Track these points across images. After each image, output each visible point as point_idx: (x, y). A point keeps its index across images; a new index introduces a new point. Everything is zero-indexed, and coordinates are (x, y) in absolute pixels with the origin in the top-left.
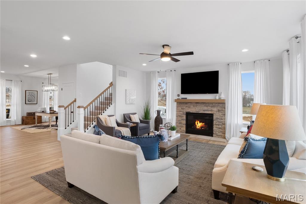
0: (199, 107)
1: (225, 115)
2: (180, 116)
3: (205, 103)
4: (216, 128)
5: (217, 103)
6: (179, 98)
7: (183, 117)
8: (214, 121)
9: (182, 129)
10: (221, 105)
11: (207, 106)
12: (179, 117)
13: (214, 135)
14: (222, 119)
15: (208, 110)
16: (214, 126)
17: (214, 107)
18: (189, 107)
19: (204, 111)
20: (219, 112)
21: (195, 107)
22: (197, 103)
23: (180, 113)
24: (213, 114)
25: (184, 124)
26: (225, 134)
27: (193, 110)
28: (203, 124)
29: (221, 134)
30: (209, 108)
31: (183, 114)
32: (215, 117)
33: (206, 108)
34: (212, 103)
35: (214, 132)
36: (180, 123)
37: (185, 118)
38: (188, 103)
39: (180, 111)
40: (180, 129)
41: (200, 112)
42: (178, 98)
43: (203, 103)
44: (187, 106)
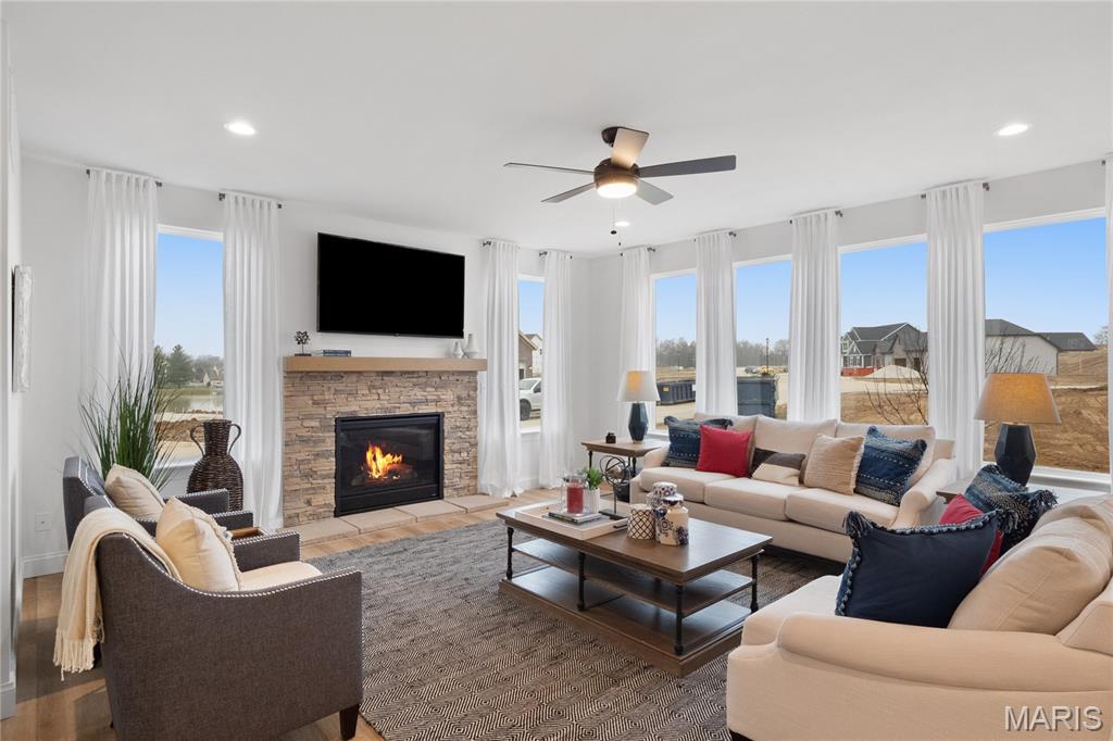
0: (392, 390)
1: (475, 412)
2: (304, 441)
3: (413, 372)
4: (454, 462)
5: (453, 373)
6: (307, 348)
7: (324, 441)
8: (447, 441)
9: (319, 500)
10: (466, 379)
11: (423, 387)
12: (297, 447)
13: (445, 491)
14: (468, 429)
15: (427, 401)
16: (447, 458)
17: (444, 386)
18: (353, 394)
19: (414, 404)
20: (462, 405)
21: (380, 391)
22: (385, 374)
23: (307, 423)
24: (443, 414)
25: (327, 476)
26: (476, 477)
27: (369, 405)
28: (396, 459)
29: (465, 482)
30: (431, 393)
31: (323, 428)
32: (447, 426)
33: (418, 394)
34: (440, 374)
35: (446, 481)
36: (309, 475)
37: (330, 443)
38: (346, 373)
39: (310, 417)
40: (309, 503)
41: (398, 413)
42: (298, 349)
43: (409, 372)
44: (341, 387)
